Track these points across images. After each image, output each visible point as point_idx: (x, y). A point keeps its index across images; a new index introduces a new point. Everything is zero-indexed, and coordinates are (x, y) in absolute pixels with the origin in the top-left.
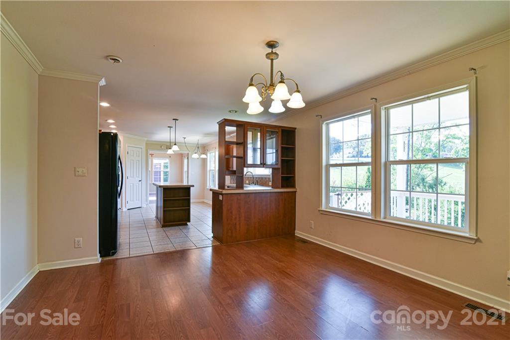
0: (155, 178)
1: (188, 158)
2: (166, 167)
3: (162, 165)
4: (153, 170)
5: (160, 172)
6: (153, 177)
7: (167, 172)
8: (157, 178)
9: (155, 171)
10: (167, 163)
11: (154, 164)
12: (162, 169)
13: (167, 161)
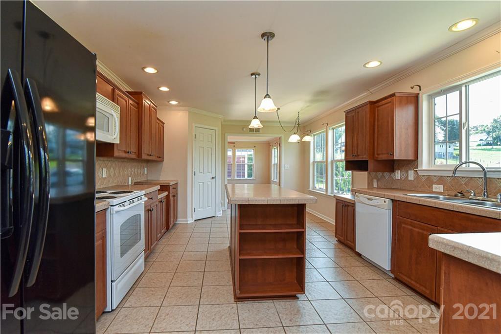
0: (237, 172)
1: (280, 146)
2: (250, 159)
3: (246, 156)
4: (236, 163)
5: (244, 166)
6: (236, 171)
7: (252, 165)
8: (240, 172)
9: (237, 165)
10: (251, 155)
11: (236, 157)
12: (246, 162)
13: (252, 152)
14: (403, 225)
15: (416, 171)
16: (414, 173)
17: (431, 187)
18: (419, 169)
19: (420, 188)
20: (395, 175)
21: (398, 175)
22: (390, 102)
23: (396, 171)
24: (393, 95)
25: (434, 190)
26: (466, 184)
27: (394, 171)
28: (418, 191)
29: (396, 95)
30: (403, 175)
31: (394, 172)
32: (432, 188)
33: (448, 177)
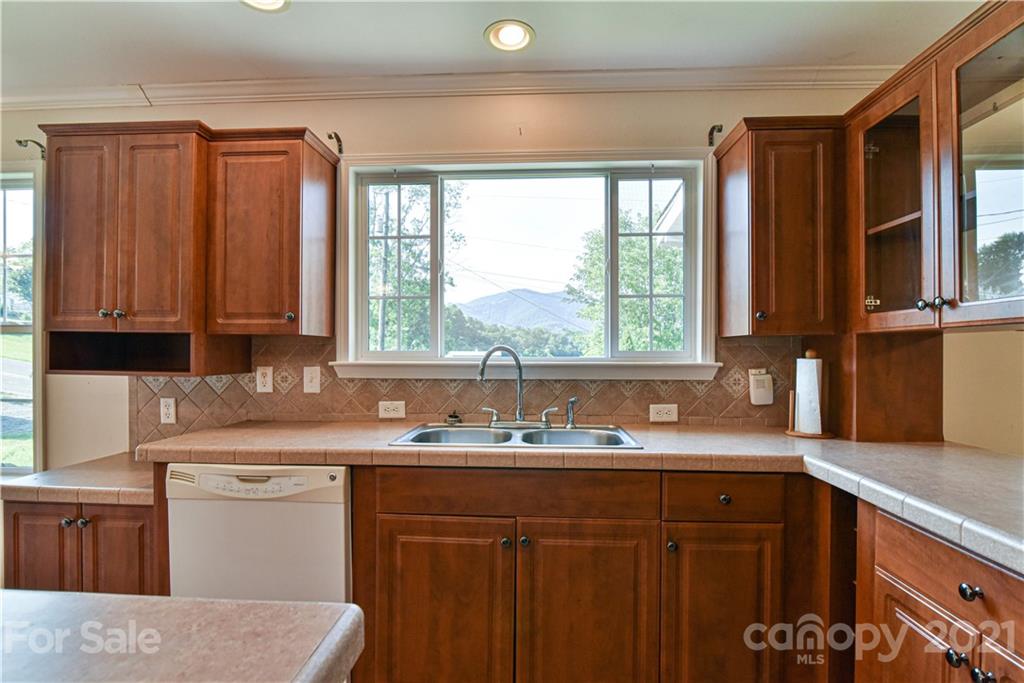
14: (403, 538)
15: (332, 367)
16: (322, 374)
17: (373, 406)
18: (338, 362)
19: (342, 412)
20: (253, 380)
21: (264, 380)
22: (285, 153)
23: (260, 371)
24: (299, 133)
25: (382, 414)
26: (459, 396)
27: (248, 368)
28: (331, 422)
29: (306, 137)
30: (285, 379)
31: (249, 370)
32: (377, 410)
33: (417, 380)
